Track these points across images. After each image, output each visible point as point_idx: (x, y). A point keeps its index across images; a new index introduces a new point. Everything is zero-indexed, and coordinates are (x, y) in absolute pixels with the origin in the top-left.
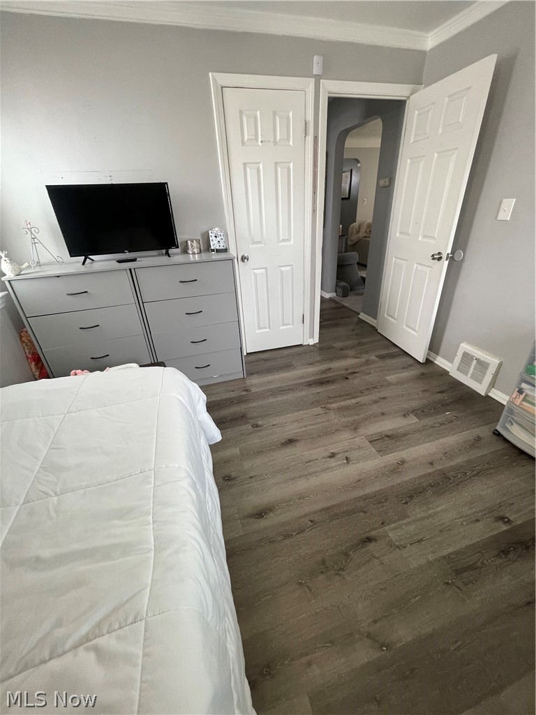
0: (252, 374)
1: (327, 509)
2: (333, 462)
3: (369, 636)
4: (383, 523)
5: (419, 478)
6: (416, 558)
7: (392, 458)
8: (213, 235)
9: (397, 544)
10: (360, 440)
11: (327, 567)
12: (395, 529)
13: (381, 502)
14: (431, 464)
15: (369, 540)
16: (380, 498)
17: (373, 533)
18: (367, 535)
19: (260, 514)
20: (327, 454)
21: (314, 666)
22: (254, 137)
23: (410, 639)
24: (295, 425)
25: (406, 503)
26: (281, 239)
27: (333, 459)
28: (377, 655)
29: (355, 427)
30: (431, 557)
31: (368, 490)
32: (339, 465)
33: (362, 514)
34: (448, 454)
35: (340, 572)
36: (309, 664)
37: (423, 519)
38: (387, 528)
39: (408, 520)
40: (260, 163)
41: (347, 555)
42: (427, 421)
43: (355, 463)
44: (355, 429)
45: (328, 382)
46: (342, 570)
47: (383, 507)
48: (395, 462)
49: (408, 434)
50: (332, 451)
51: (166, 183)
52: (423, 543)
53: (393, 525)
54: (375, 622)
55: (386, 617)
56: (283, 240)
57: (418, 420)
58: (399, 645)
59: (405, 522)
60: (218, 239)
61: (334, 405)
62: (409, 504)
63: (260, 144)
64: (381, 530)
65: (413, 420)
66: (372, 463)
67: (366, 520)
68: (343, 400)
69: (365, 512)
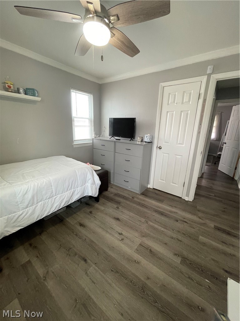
0: (143, 195)
1: (92, 241)
2: (117, 235)
3: (48, 272)
4: (96, 263)
5: (133, 274)
6: (84, 282)
7: (137, 257)
8: (146, 136)
9: (88, 272)
10: (138, 241)
11: (69, 250)
12: (95, 269)
13: (107, 260)
14: (148, 278)
15: (85, 261)
16: (108, 258)
17: (89, 261)
18: (87, 259)
19: (81, 225)
20: (120, 232)
21: (37, 258)
22: (173, 102)
23: (49, 287)
24: (128, 217)
25: (112, 271)
26: (178, 143)
27: (118, 235)
28: (42, 276)
29: (144, 235)
30: (86, 289)
31: (110, 253)
32: (117, 238)
33: (96, 254)
34: (164, 287)
35: (68, 255)
36: (37, 257)
37: (107, 281)
38: (94, 266)
39: (103, 274)
40: (174, 111)
41: (76, 254)
42: (184, 269)
43: (122, 243)
44: (143, 236)
45: (166, 216)
46: (69, 255)
47: (105, 261)
48: (136, 259)
49: (162, 260)
50: (123, 233)
51: (135, 118)
52: (93, 284)
53: (96, 268)
54: (53, 273)
55: (55, 276)
56: (179, 144)
57: (179, 263)
58: (46, 283)
59: (101, 273)
60: (147, 138)
61: (151, 223)
62: (112, 272)
63: (175, 104)
64: (92, 264)
65: (178, 260)
66: (128, 250)
67: (94, 256)
68: (159, 225)
69: (98, 255)
